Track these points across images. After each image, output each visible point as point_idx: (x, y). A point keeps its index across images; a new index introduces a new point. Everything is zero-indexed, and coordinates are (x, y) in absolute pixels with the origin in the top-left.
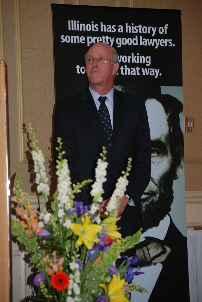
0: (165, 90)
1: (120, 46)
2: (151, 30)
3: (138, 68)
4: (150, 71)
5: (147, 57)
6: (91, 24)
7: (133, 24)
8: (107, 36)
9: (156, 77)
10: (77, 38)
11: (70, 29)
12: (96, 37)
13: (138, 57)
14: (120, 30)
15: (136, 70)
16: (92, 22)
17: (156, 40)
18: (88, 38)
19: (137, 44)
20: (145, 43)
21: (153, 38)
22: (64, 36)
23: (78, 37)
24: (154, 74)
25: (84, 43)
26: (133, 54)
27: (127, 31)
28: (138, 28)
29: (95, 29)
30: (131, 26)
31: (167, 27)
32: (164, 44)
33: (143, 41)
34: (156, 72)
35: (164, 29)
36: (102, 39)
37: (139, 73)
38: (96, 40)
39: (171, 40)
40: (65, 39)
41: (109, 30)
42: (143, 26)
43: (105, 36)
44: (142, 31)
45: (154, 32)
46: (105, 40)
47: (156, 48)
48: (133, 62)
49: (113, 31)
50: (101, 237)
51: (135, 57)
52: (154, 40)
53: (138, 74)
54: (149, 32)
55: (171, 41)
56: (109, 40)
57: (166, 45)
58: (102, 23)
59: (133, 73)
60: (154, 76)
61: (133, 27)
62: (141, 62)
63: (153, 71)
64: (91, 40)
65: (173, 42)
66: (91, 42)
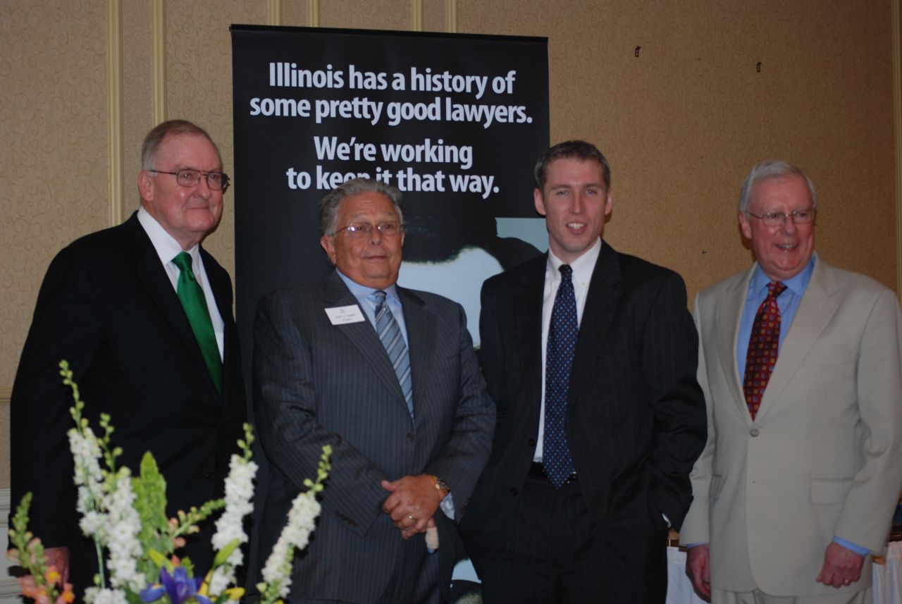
0: (507, 227)
1: (397, 122)
2: (474, 84)
3: (440, 176)
4: (470, 181)
5: (464, 149)
6: (325, 71)
7: (428, 70)
8: (365, 100)
9: (485, 196)
10: (290, 105)
11: (272, 83)
12: (338, 102)
13: (441, 148)
14: (398, 84)
15: (436, 180)
16: (330, 67)
17: (486, 108)
18: (318, 103)
19: (438, 117)
20: (458, 115)
21: (478, 103)
22: (258, 100)
23: (293, 102)
24: (479, 189)
25: (307, 115)
26: (427, 141)
27: (414, 88)
28: (442, 80)
29: (335, 82)
30: (425, 74)
31: (514, 76)
32: (507, 117)
33: (453, 110)
34: (484, 185)
35: (506, 82)
36: (353, 106)
37: (443, 186)
38: (337, 108)
39: (524, 108)
40: (260, 107)
41: (370, 83)
42: (453, 74)
43: (360, 100)
44: (451, 85)
45: (482, 89)
46: (361, 107)
47: (486, 125)
48: (427, 160)
49: (380, 88)
51: (434, 148)
52: (481, 107)
53: (441, 189)
54: (469, 90)
55: (523, 111)
56: (370, 108)
57: (511, 120)
58: (352, 68)
59: (428, 186)
60: (479, 195)
61: (428, 77)
62: (448, 160)
63: (478, 183)
64: (326, 109)
65: (527, 113)
66: (325, 114)
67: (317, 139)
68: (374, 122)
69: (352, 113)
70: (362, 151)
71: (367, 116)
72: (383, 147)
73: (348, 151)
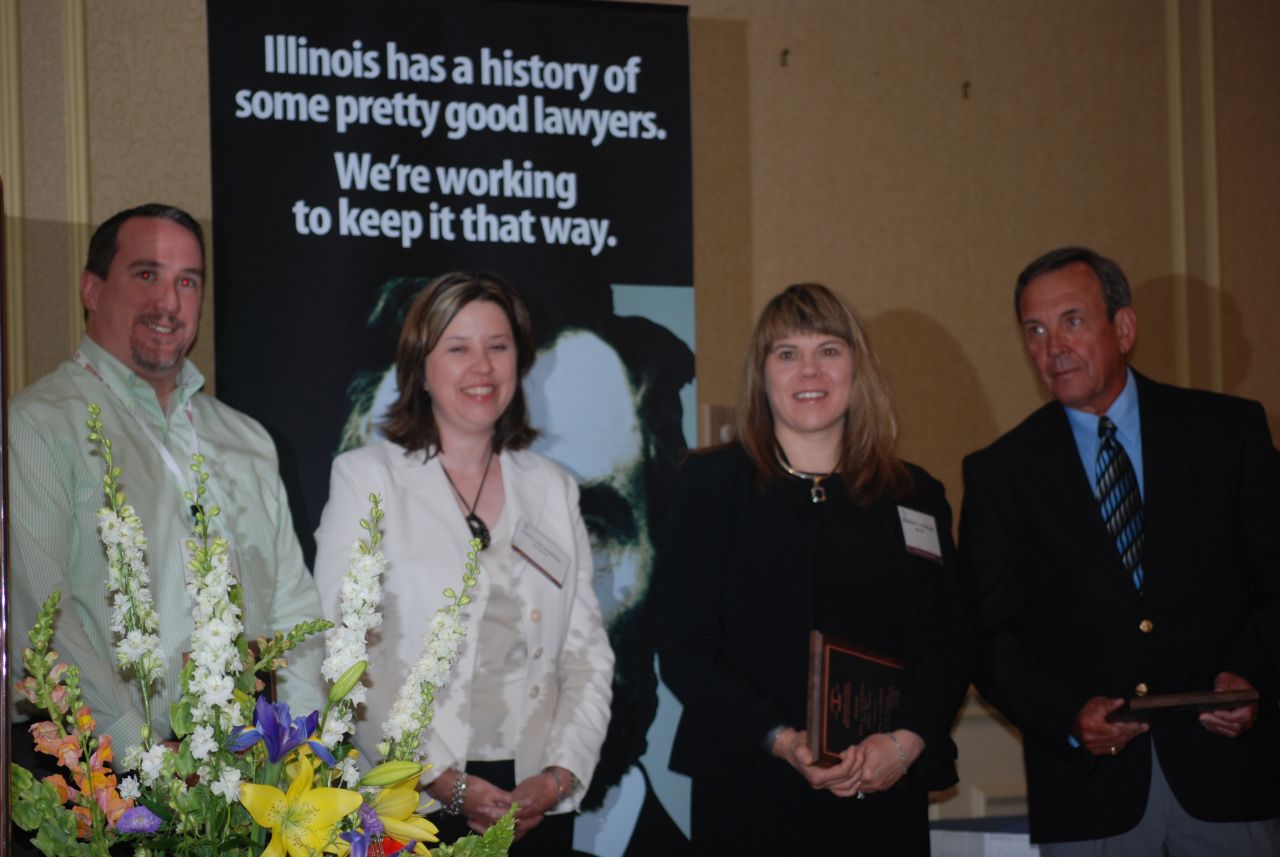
0: (630, 300)
1: (461, 134)
2: (577, 77)
3: (527, 218)
4: (573, 227)
5: (563, 176)
6: (351, 50)
7: (508, 53)
8: (412, 97)
9: (596, 251)
10: (297, 104)
11: (270, 68)
12: (371, 100)
13: (528, 176)
14: (462, 74)
15: (521, 225)
16: (357, 44)
17: (595, 114)
18: (341, 101)
19: (523, 127)
20: (553, 125)
21: (584, 106)
22: (247, 93)
23: (301, 97)
24: (586, 241)
25: (324, 119)
26: (508, 164)
27: (486, 80)
28: (528, 70)
29: (366, 68)
30: (502, 59)
31: (638, 65)
32: (627, 129)
33: (546, 116)
34: (594, 234)
35: (626, 75)
36: (393, 107)
37: (532, 233)
38: (370, 109)
39: (652, 115)
40: (252, 105)
41: (419, 72)
42: (546, 59)
43: (405, 97)
44: (542, 78)
45: (589, 84)
46: (406, 109)
47: (596, 142)
48: (508, 193)
49: (434, 79)
50: (358, 834)
51: (518, 174)
52: (588, 113)
53: (530, 238)
54: (569, 86)
55: (652, 120)
56: (419, 110)
57: (634, 133)
58: (391, 47)
59: (509, 233)
60: (586, 249)
61: (508, 64)
63: (585, 229)
64: (353, 110)
65: (659, 123)
66: (352, 119)
67: (339, 157)
68: (426, 133)
69: (392, 116)
70: (408, 177)
71: (416, 123)
72: (440, 171)
73: (387, 176)
